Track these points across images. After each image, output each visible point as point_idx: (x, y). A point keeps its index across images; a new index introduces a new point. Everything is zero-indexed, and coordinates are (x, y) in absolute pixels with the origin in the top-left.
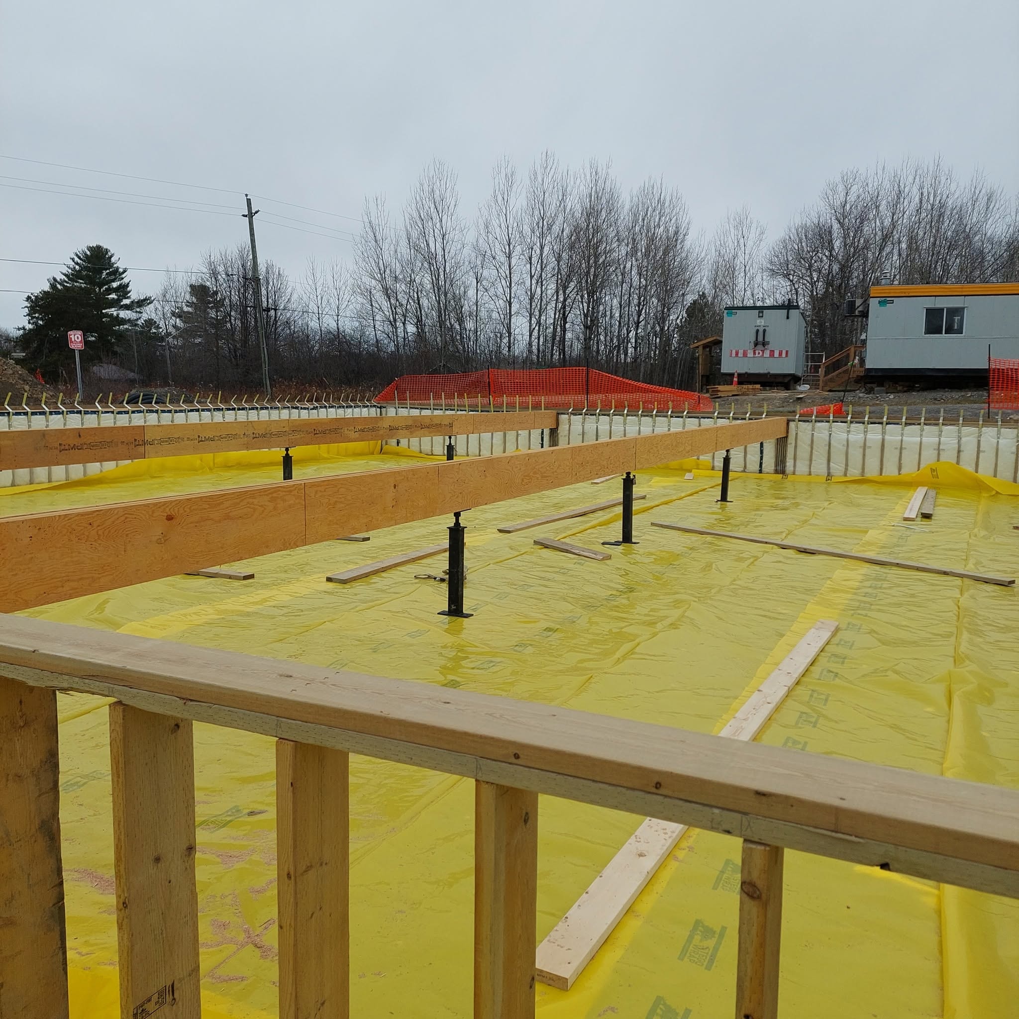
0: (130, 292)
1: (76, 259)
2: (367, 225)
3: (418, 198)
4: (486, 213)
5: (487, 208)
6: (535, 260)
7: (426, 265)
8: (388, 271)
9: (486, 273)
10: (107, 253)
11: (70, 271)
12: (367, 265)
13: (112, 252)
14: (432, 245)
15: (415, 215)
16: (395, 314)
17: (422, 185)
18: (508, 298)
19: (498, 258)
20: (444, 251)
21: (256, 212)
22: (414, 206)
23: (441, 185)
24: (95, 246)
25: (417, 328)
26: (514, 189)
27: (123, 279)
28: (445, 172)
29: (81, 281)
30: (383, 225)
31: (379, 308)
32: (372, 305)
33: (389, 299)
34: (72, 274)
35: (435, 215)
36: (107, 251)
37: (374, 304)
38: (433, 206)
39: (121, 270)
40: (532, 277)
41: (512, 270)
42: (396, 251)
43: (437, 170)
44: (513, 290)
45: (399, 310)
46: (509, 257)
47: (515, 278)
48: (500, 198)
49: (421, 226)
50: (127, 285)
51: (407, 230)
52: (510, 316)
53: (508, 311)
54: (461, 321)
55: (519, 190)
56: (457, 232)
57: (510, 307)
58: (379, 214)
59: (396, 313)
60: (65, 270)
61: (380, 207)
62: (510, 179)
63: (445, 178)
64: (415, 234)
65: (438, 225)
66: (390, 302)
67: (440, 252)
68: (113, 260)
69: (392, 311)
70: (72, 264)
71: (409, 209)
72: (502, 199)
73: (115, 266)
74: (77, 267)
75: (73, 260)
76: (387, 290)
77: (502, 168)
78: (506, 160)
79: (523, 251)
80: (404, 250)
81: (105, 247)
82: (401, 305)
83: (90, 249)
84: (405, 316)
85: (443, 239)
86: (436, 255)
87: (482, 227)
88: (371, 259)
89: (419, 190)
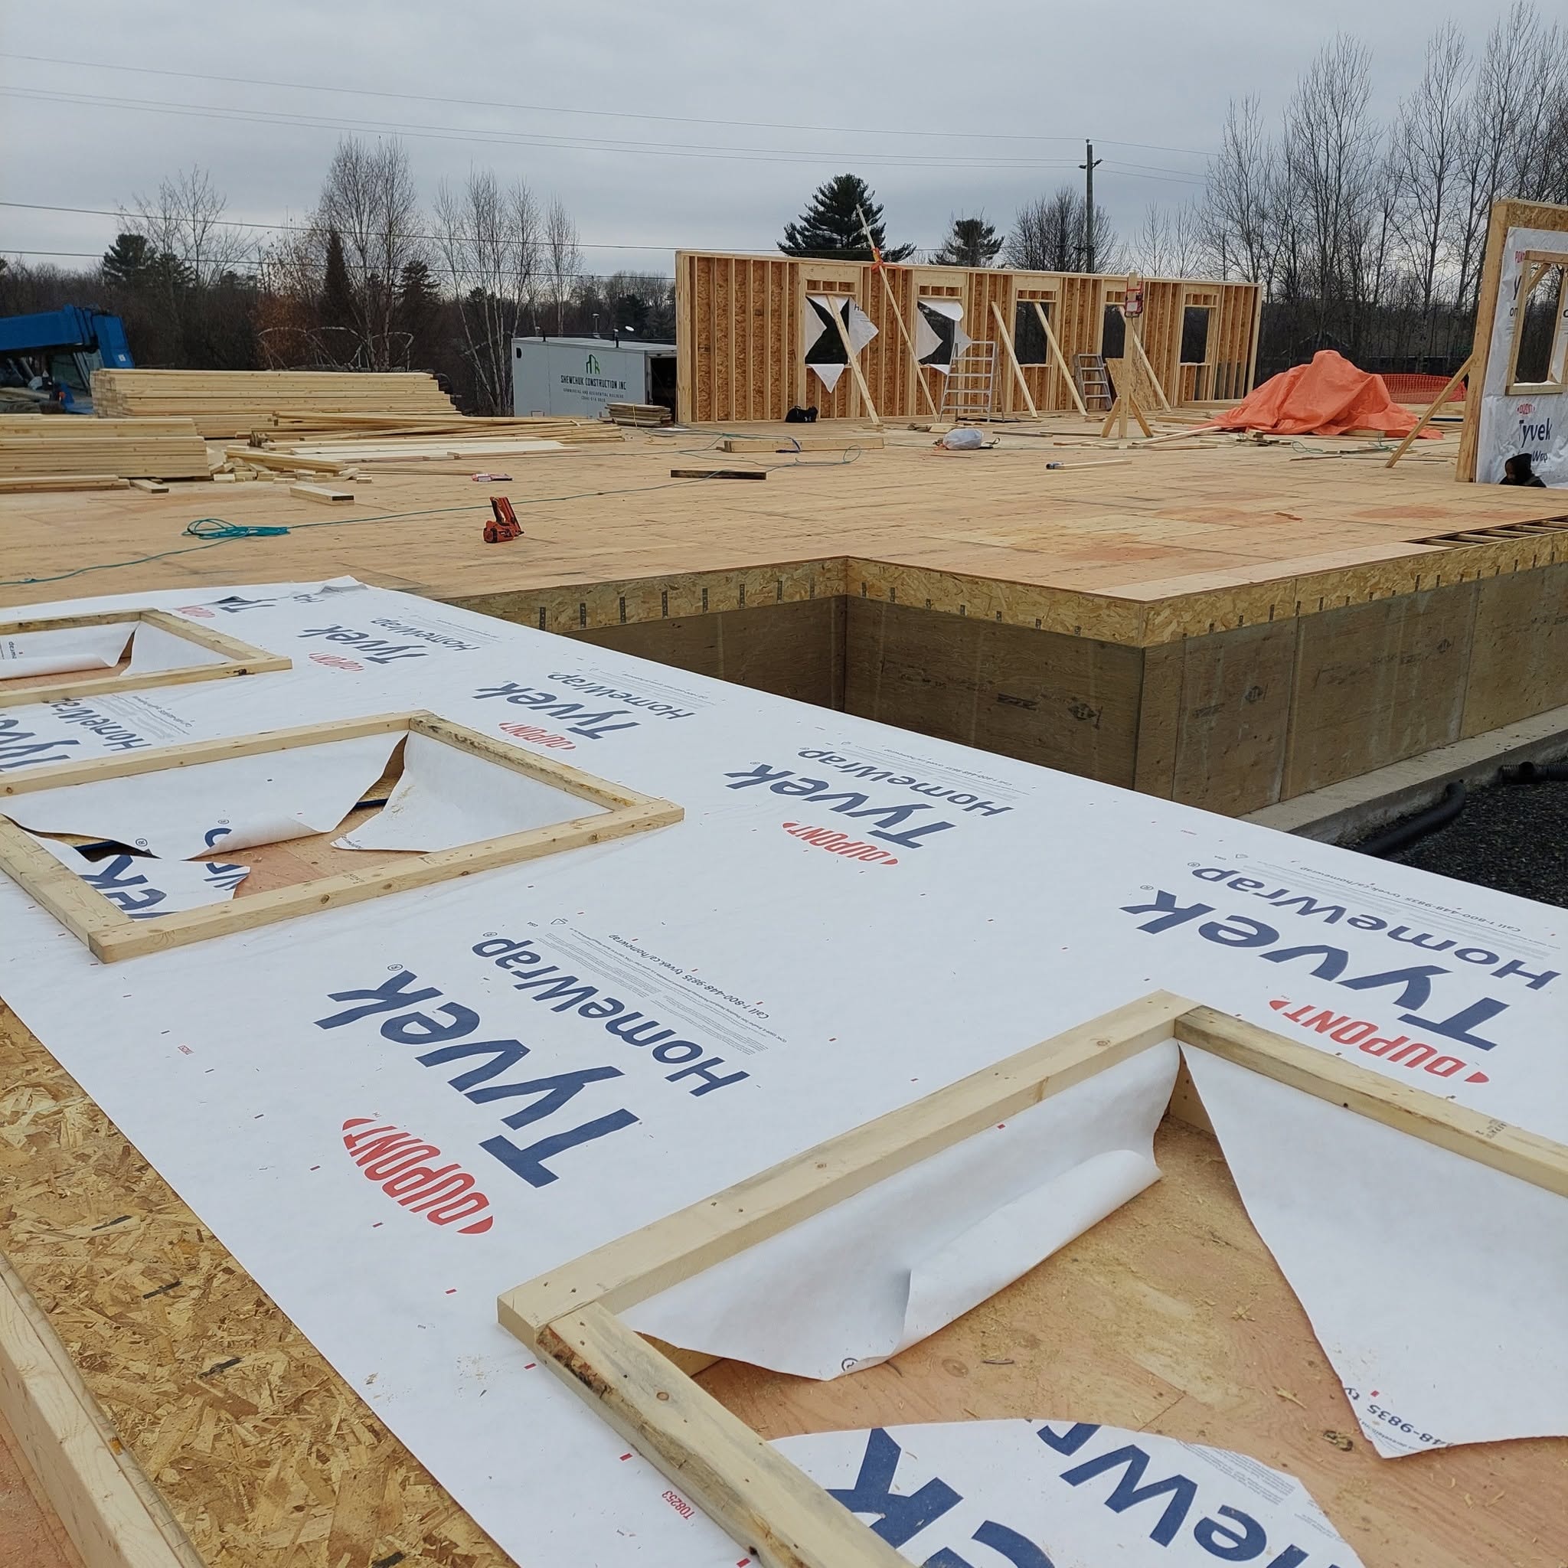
0: (883, 239)
1: (821, 197)
2: (1230, 140)
3: (1308, 93)
4: (1410, 113)
5: (1413, 105)
6: (1481, 177)
7: (1311, 193)
8: (1253, 207)
9: (1400, 203)
10: (859, 186)
11: (812, 214)
12: (1224, 201)
13: (866, 183)
14: (1322, 163)
15: (1302, 118)
16: (1256, 268)
17: (1316, 73)
18: (1432, 240)
19: (1421, 179)
20: (1340, 171)
21: (1098, 163)
22: (1301, 107)
23: (1344, 72)
24: (844, 175)
25: (1287, 286)
26: (1459, 70)
27: (877, 221)
28: (1354, 51)
29: (825, 227)
30: (1253, 138)
31: (1234, 260)
32: (1224, 256)
33: (1251, 248)
34: (814, 218)
35: (1331, 117)
36: (859, 181)
37: (1227, 255)
38: (1329, 104)
39: (875, 208)
40: (1473, 205)
41: (1442, 198)
42: (1267, 177)
43: (1340, 49)
44: (1440, 227)
45: (1263, 263)
46: (1440, 179)
47: (1445, 208)
48: (1434, 87)
49: (1309, 136)
50: (882, 230)
51: (1286, 140)
52: (1432, 266)
53: (1429, 259)
54: (1356, 268)
55: (1465, 74)
56: (1362, 142)
57: (1433, 252)
58: (1248, 123)
59: (1259, 267)
60: (806, 213)
61: (1250, 113)
62: (1453, 58)
63: (1353, 60)
64: (1299, 146)
65: (1335, 132)
66: (1251, 251)
67: (1333, 173)
68: (866, 195)
69: (1253, 265)
70: (814, 203)
71: (1294, 110)
72: (1435, 88)
73: (868, 203)
74: (821, 209)
75: (816, 197)
76: (1248, 234)
77: (1444, 41)
78: (1451, 28)
79: (1463, 167)
80: (1280, 171)
81: (857, 177)
82: (1267, 255)
83: (838, 180)
84: (1271, 271)
85: (1340, 153)
86: (1327, 178)
87: (1401, 135)
88: (1230, 192)
89: (1310, 81)
